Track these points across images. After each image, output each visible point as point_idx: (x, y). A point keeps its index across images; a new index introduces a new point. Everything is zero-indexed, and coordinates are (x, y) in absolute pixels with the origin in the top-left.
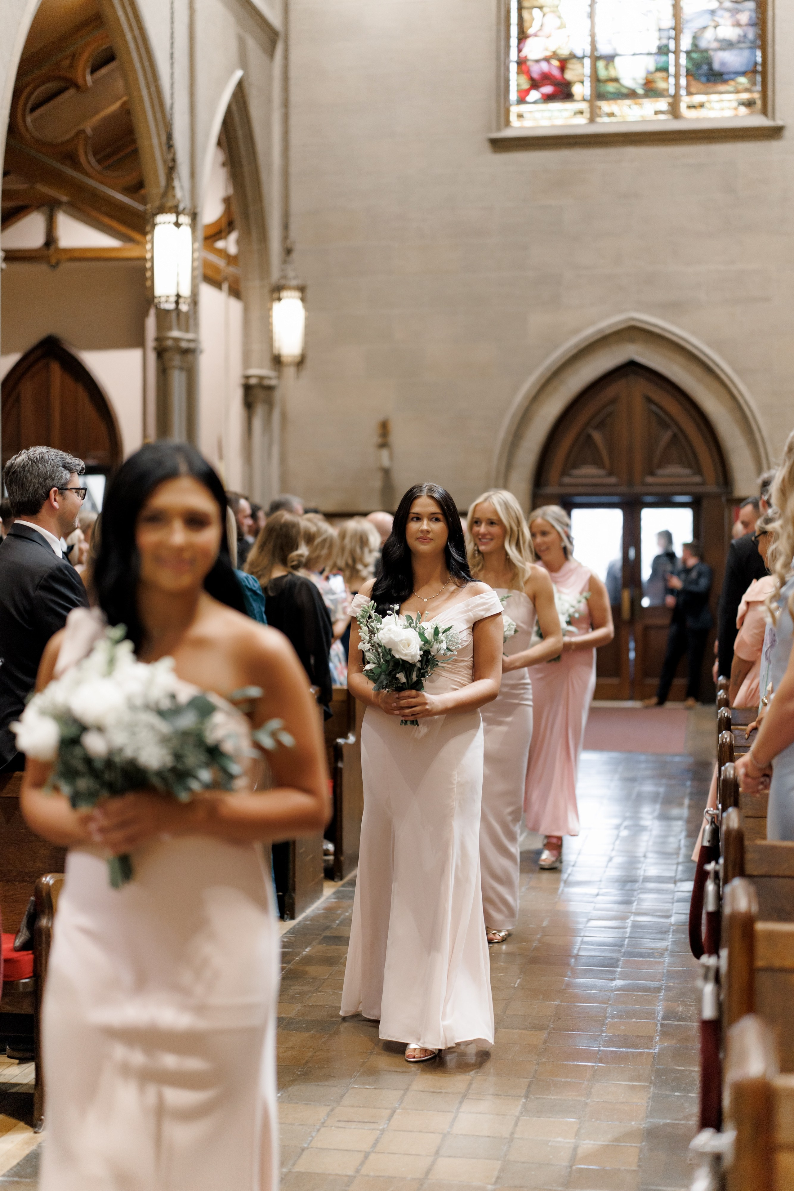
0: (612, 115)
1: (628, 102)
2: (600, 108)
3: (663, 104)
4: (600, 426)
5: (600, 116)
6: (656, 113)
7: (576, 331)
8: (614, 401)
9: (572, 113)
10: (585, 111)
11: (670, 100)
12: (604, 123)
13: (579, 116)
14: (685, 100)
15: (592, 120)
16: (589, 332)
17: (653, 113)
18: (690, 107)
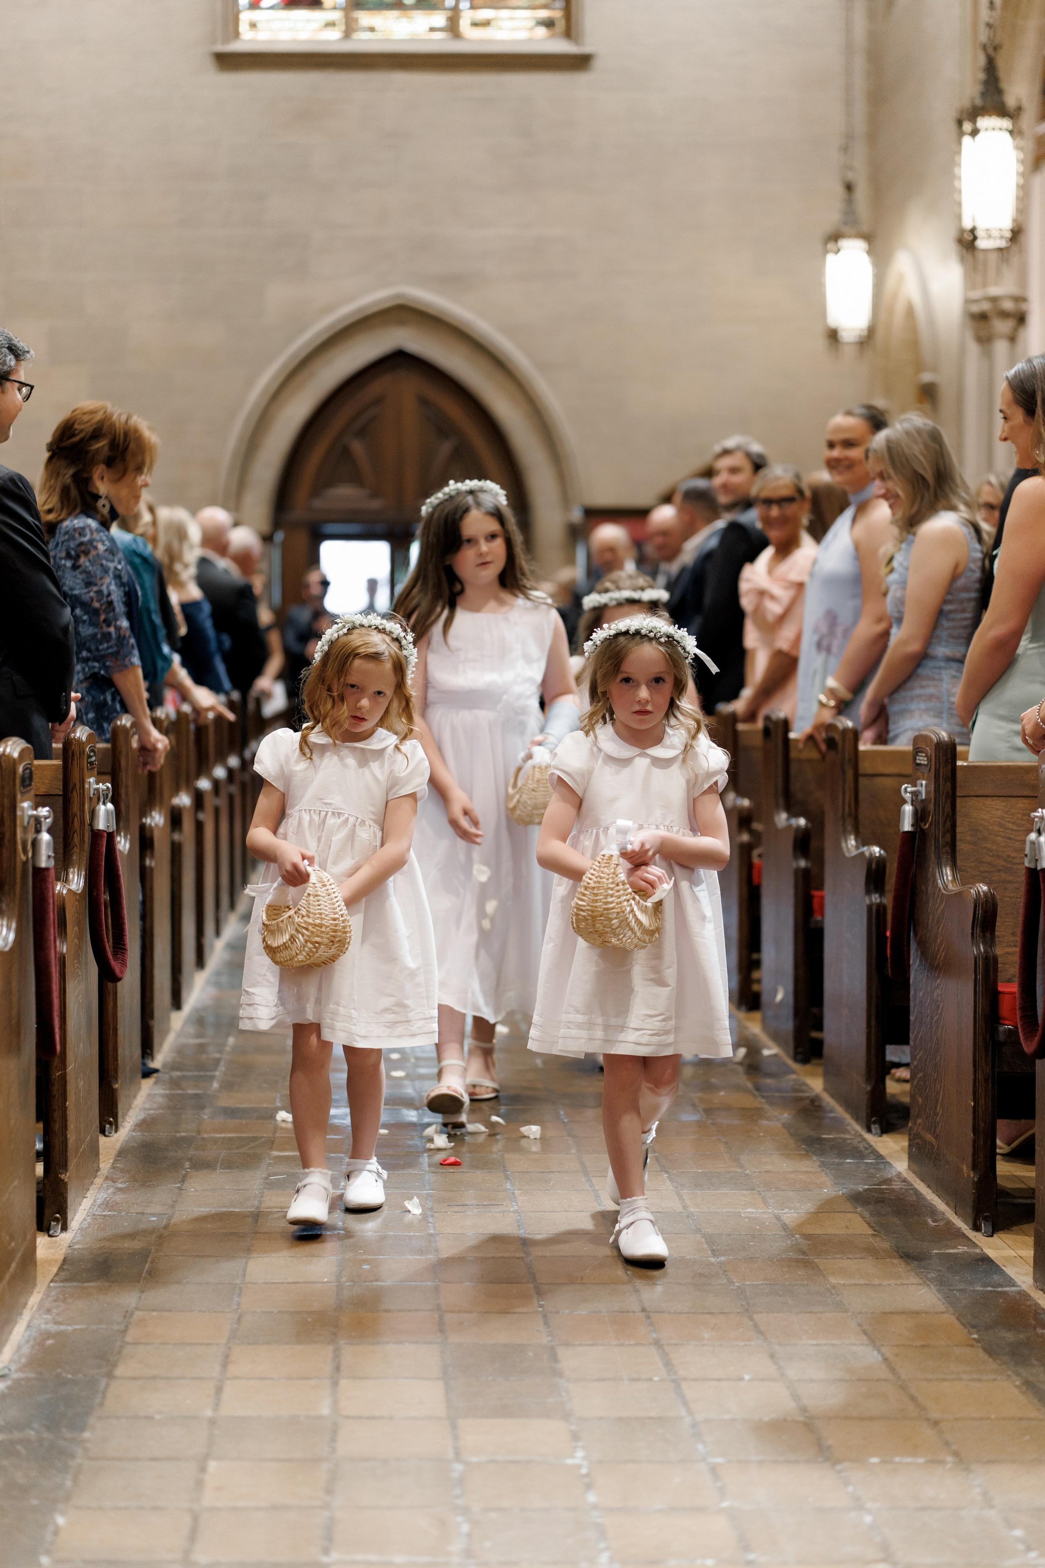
0: (372, 29)
1: (395, 13)
2: (356, 20)
3: (439, 19)
4: (361, 433)
5: (357, 31)
6: (432, 30)
7: (329, 309)
8: (379, 401)
9: (323, 23)
10: (336, 23)
11: (449, 13)
12: (360, 41)
13: (330, 28)
14: (467, 17)
15: (348, 34)
16: (346, 310)
17: (428, 29)
18: (475, 24)
